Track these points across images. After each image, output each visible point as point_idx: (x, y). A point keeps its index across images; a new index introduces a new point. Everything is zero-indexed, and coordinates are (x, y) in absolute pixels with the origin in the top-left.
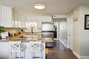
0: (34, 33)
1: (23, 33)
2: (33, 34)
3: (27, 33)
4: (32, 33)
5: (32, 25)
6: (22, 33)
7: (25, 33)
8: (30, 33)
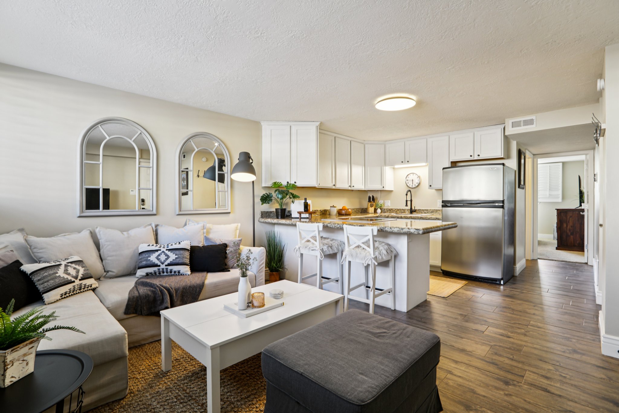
0: (420, 211)
1: (375, 210)
2: (414, 215)
3: (391, 210)
4: (412, 211)
5: (411, 177)
6: (371, 210)
7: (383, 211)
8: (403, 211)
